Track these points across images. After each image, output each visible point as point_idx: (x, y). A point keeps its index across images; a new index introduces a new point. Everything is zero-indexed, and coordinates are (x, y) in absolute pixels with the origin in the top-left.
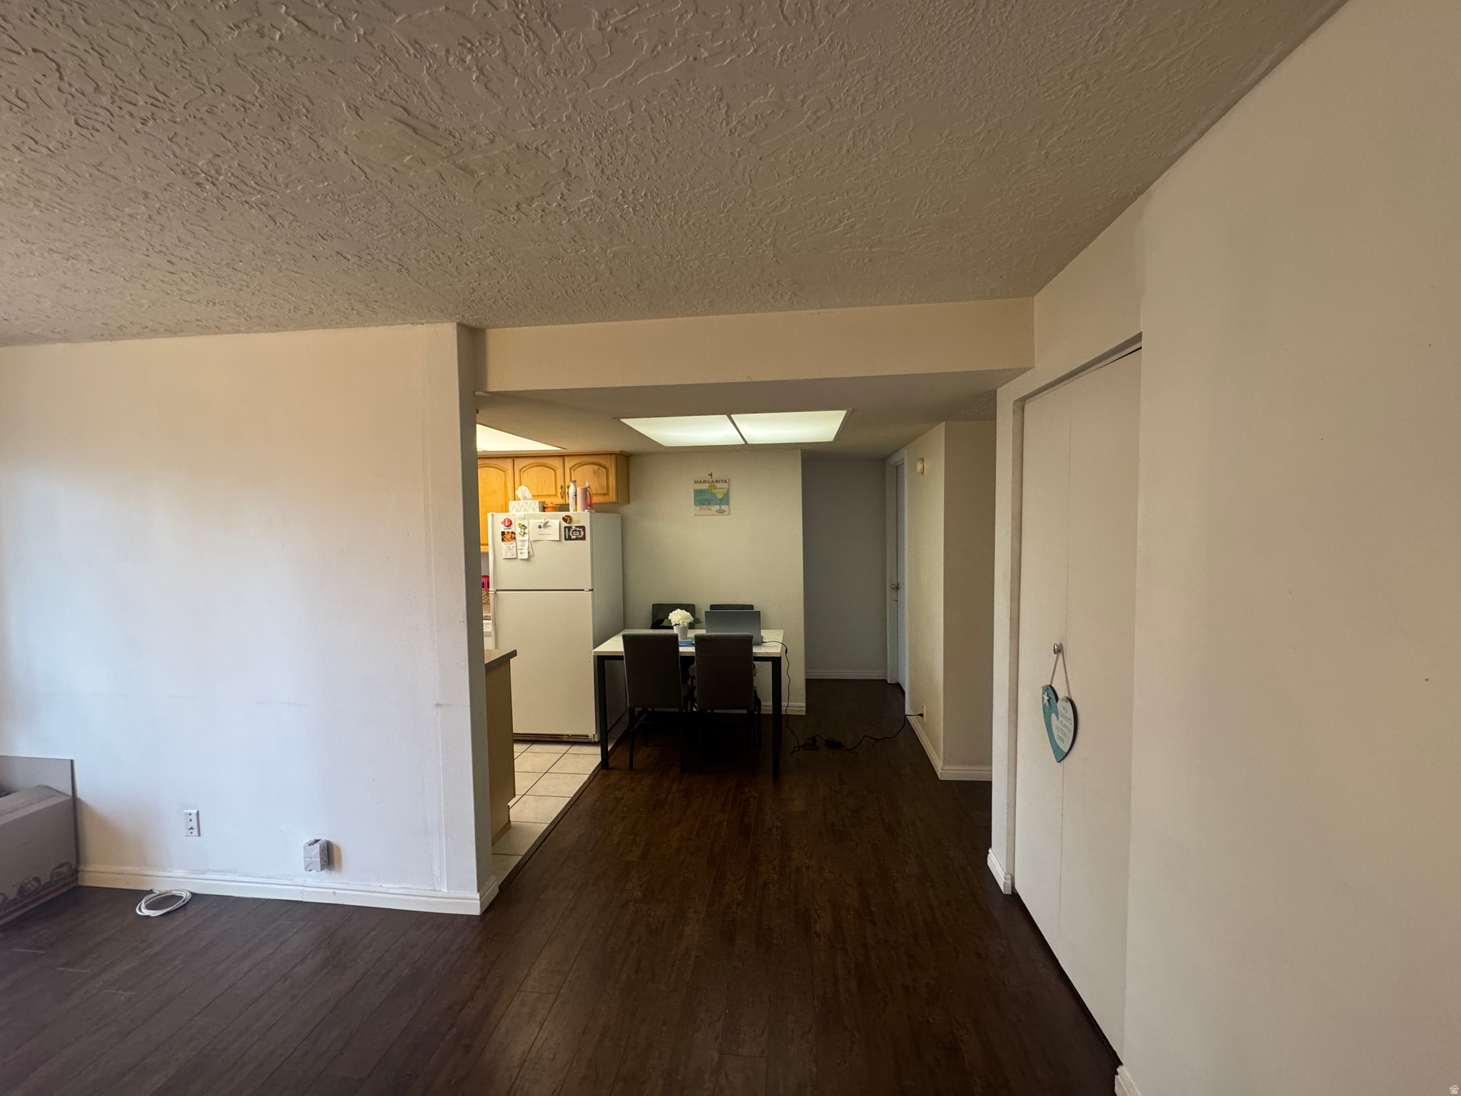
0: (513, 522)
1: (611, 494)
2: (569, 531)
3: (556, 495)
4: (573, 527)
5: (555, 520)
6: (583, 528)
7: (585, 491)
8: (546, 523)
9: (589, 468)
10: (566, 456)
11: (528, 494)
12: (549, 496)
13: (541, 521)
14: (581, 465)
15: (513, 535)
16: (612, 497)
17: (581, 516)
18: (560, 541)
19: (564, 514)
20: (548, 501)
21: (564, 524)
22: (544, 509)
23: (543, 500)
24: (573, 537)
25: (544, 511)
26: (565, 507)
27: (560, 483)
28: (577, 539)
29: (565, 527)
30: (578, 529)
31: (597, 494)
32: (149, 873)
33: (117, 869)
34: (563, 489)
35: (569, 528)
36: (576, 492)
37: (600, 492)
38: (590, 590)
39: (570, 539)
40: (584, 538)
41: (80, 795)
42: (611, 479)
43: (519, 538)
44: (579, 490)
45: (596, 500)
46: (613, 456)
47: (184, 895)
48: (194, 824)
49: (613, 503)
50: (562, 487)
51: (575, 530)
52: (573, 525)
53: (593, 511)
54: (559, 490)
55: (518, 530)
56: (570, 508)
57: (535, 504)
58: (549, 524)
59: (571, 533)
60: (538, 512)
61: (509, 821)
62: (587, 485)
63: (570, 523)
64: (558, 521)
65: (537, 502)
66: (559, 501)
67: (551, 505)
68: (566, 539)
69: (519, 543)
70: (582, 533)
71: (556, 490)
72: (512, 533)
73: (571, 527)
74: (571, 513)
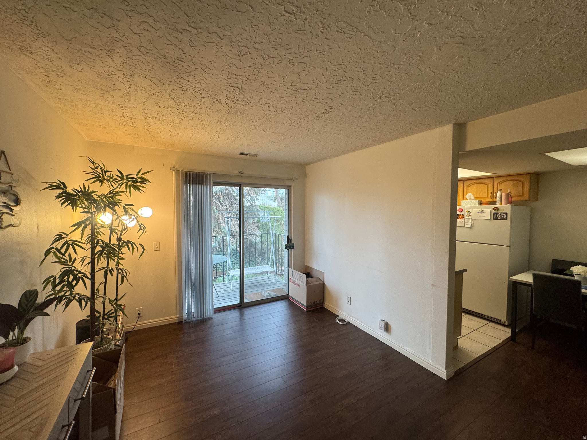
0: (463, 210)
1: (525, 196)
2: (496, 215)
3: (487, 197)
4: (500, 213)
5: (488, 210)
6: (506, 214)
7: (508, 195)
8: (483, 211)
9: (511, 182)
10: (496, 177)
11: (472, 197)
12: (483, 198)
13: (479, 210)
14: (505, 181)
15: (463, 216)
16: (526, 197)
17: (505, 208)
18: (490, 219)
19: (494, 206)
20: (484, 200)
21: (494, 211)
22: (481, 204)
23: (480, 199)
24: (498, 218)
25: (481, 205)
26: (494, 203)
27: (490, 191)
28: (501, 219)
29: (494, 213)
30: (502, 214)
31: (516, 196)
32: (339, 311)
33: (332, 306)
34: (492, 194)
35: (497, 214)
36: (501, 195)
37: (517, 195)
38: (508, 246)
39: (497, 219)
40: (506, 219)
41: (325, 283)
42: (525, 188)
43: (466, 217)
44: (504, 194)
45: (514, 199)
46: (528, 175)
47: (346, 321)
48: (349, 300)
49: (526, 201)
50: (491, 193)
51: (501, 215)
52: (500, 212)
53: (513, 205)
54: (490, 195)
55: (466, 214)
56: (497, 203)
57: (476, 202)
58: (484, 211)
59: (497, 216)
60: (477, 206)
61: (458, 345)
62: (509, 191)
63: (497, 211)
64: (490, 210)
65: (478, 201)
66: (489, 200)
67: (485, 202)
68: (494, 219)
69: (466, 220)
70: (505, 216)
71: (488, 194)
72: (463, 215)
73: (498, 213)
74: (498, 205)
